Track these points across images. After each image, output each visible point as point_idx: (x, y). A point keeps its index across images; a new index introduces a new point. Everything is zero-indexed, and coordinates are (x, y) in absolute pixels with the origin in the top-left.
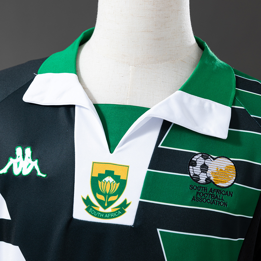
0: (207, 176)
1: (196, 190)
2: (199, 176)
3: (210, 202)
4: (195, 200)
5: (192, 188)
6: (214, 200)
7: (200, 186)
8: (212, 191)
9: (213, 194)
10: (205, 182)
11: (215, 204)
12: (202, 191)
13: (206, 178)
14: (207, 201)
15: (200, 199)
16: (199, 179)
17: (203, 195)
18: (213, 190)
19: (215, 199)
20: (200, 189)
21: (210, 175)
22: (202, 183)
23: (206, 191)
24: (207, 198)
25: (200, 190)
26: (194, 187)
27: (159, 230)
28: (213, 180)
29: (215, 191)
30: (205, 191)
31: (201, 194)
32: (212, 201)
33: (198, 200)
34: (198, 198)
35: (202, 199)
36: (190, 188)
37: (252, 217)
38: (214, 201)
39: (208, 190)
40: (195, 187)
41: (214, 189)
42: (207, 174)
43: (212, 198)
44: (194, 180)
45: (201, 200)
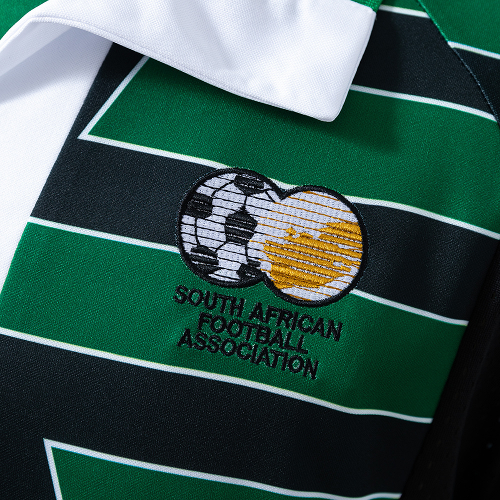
0: (246, 255)
1: (197, 304)
2: (215, 256)
3: (248, 356)
4: (189, 342)
5: (184, 296)
6: (266, 348)
7: (215, 294)
8: (261, 313)
9: (264, 324)
10: (237, 277)
11: (268, 364)
12: (222, 312)
13: (243, 265)
14: (237, 349)
15: (211, 341)
16: (214, 265)
17: (224, 326)
18: (265, 309)
19: (270, 345)
20: (215, 303)
21: (260, 255)
22: (224, 282)
23: (236, 311)
24: (238, 340)
25: (214, 306)
26: (191, 294)
27: (49, 445)
28: (268, 274)
29: (275, 316)
30: (232, 314)
31: (218, 324)
32: (258, 353)
33: (204, 342)
34: (206, 336)
35: (220, 340)
36: (175, 297)
37: (428, 420)
38: (265, 352)
39: (247, 310)
40: (195, 297)
41: (270, 309)
42: (246, 248)
43: (258, 340)
44: (195, 268)
45: (215, 344)
